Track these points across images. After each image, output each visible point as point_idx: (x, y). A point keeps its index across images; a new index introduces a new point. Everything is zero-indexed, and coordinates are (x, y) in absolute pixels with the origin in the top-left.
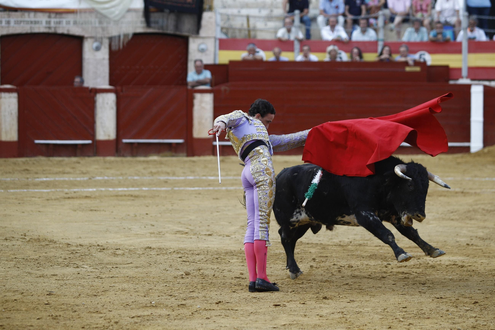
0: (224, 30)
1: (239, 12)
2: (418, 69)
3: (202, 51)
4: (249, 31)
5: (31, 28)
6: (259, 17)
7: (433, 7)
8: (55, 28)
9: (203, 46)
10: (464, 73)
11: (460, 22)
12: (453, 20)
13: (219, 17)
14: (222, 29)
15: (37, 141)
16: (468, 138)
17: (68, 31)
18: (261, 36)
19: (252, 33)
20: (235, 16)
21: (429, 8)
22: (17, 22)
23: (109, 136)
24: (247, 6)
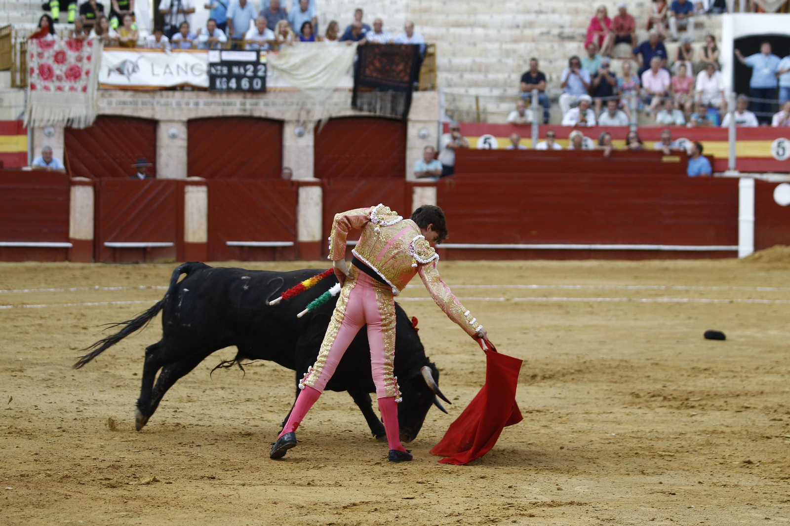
0: (449, 113)
1: (467, 91)
2: (677, 159)
3: (424, 137)
4: (478, 114)
5: (223, 111)
6: (491, 97)
7: (694, 87)
8: (251, 111)
9: (423, 132)
10: (732, 163)
11: (726, 105)
12: (717, 102)
13: (443, 98)
14: (447, 111)
15: (230, 243)
16: (735, 241)
17: (266, 113)
18: (492, 120)
19: (482, 117)
20: (461, 96)
22: (206, 104)
23: (314, 236)
24: (475, 84)
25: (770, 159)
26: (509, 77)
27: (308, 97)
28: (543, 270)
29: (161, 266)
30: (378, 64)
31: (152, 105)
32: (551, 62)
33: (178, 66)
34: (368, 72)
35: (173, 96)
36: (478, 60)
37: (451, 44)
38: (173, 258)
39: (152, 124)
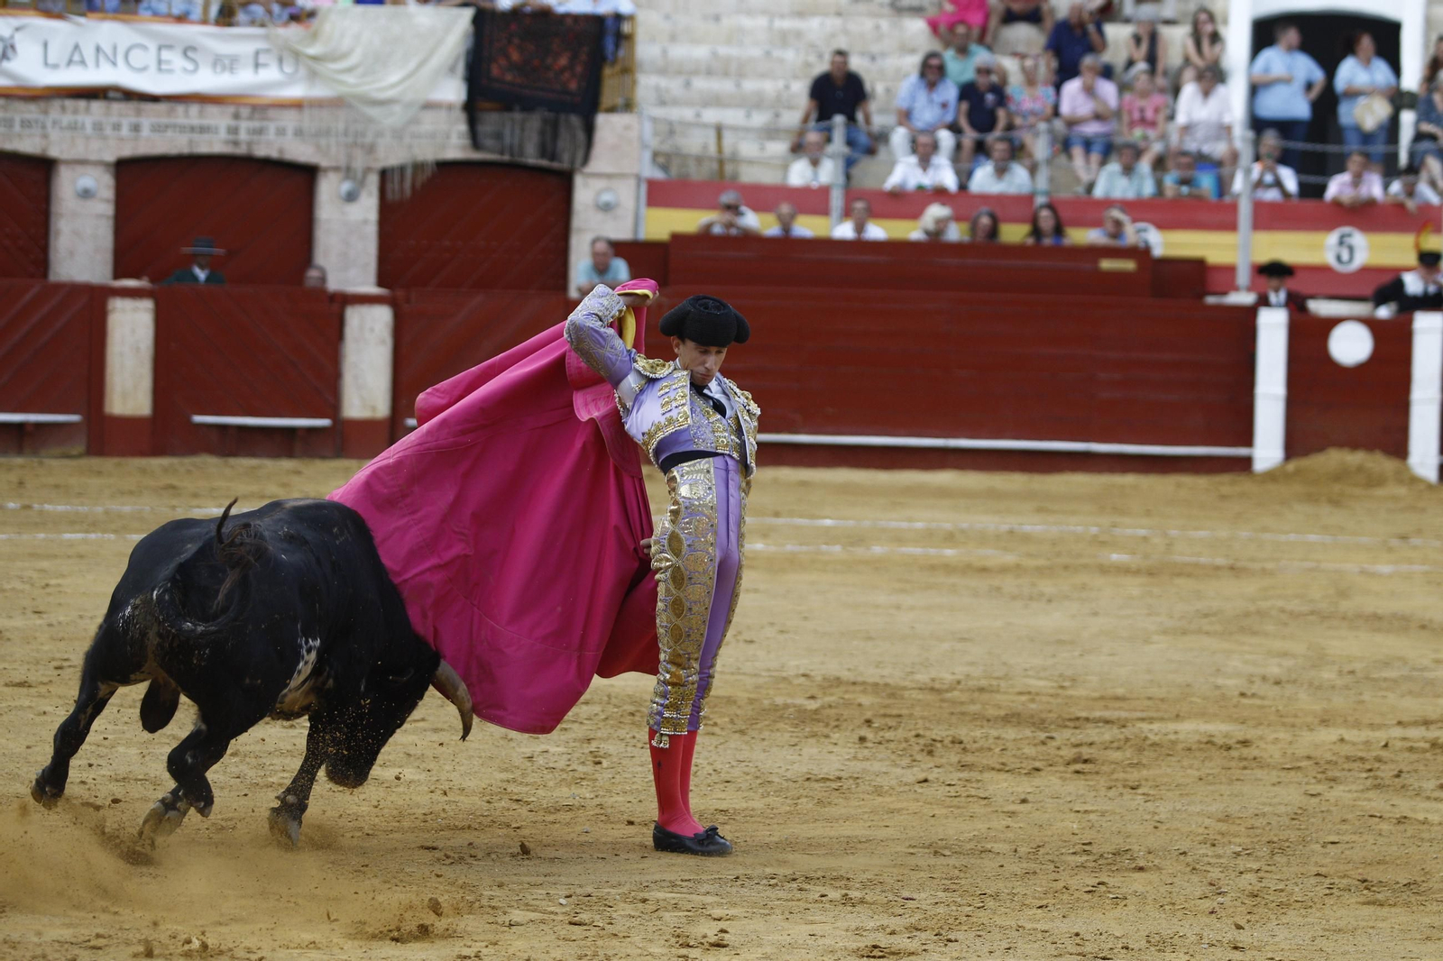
0: (661, 160)
1: (698, 115)
2: (1129, 265)
3: (606, 208)
4: (721, 162)
5: (191, 142)
6: (747, 130)
8: (249, 144)
9: (606, 197)
10: (1243, 277)
11: (1234, 156)
12: (1218, 149)
13: (648, 128)
14: (655, 155)
15: (198, 419)
16: (1247, 438)
17: (281, 151)
18: (750, 175)
19: (729, 168)
20: (686, 125)
21: (1161, 117)
22: (157, 129)
23: (374, 409)
24: (716, 101)
25: (1323, 270)
26: (787, 87)
27: (370, 120)
28: (845, 489)
29: (54, 463)
30: (515, 56)
31: (44, 127)
32: (873, 58)
33: (98, 49)
34: (495, 71)
35: (87, 110)
36: (723, 51)
37: (667, 17)
38: (80, 448)
39: (44, 167)
